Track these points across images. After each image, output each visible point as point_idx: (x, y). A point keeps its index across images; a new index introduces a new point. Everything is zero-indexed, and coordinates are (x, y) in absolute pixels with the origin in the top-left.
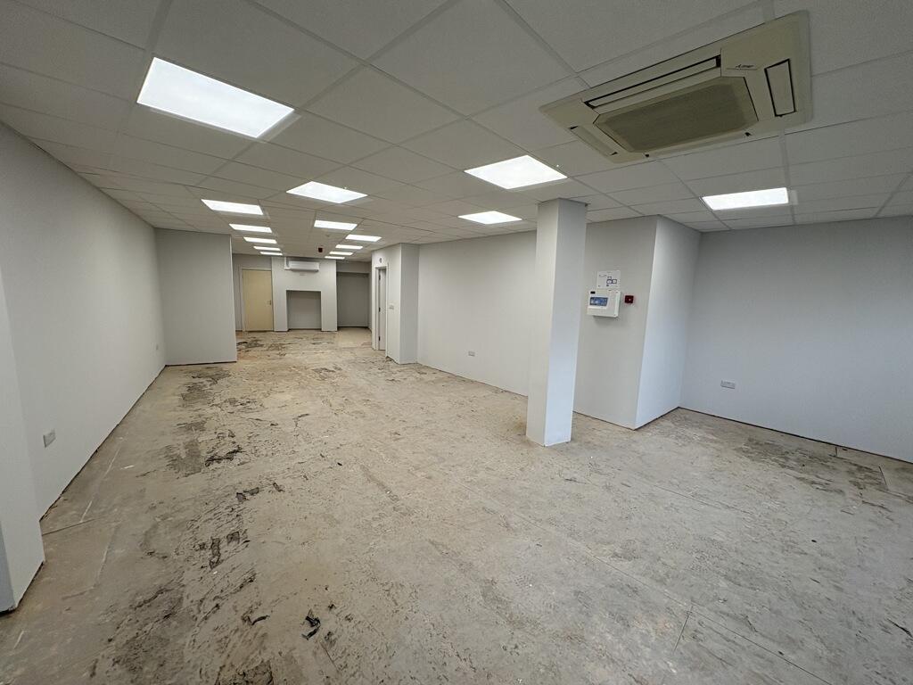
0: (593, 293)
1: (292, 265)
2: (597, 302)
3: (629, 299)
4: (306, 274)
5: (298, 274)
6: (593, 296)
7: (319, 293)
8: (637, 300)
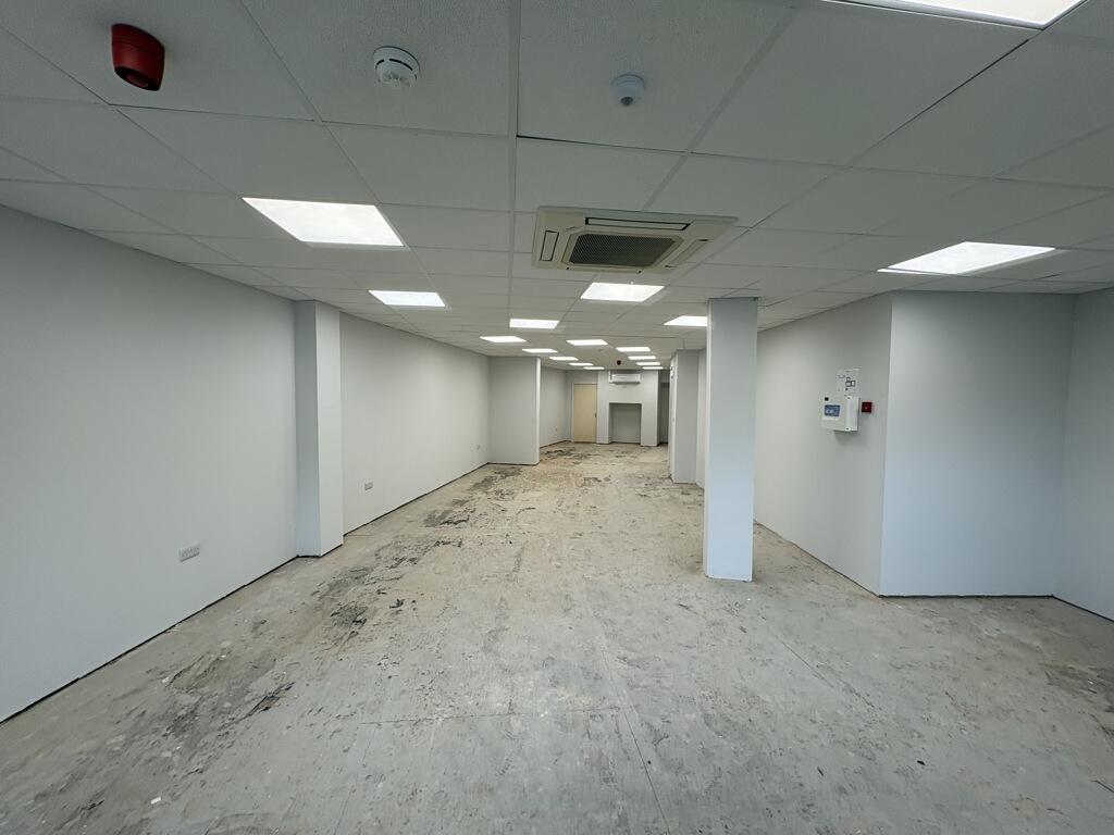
0: (827, 399)
1: (616, 377)
2: (831, 412)
3: (867, 407)
4: (628, 386)
5: (621, 386)
6: (827, 403)
7: (640, 405)
8: (876, 408)
